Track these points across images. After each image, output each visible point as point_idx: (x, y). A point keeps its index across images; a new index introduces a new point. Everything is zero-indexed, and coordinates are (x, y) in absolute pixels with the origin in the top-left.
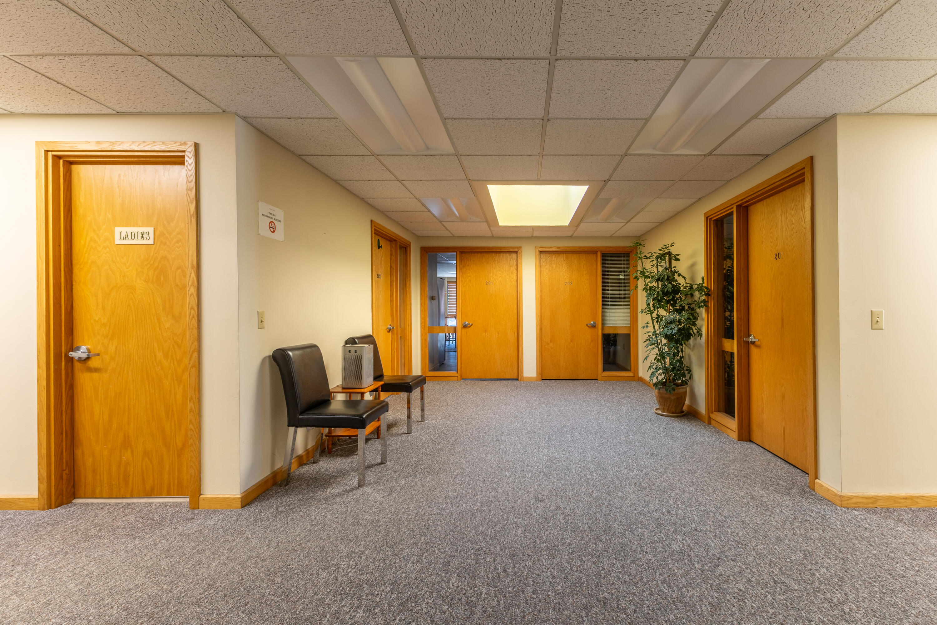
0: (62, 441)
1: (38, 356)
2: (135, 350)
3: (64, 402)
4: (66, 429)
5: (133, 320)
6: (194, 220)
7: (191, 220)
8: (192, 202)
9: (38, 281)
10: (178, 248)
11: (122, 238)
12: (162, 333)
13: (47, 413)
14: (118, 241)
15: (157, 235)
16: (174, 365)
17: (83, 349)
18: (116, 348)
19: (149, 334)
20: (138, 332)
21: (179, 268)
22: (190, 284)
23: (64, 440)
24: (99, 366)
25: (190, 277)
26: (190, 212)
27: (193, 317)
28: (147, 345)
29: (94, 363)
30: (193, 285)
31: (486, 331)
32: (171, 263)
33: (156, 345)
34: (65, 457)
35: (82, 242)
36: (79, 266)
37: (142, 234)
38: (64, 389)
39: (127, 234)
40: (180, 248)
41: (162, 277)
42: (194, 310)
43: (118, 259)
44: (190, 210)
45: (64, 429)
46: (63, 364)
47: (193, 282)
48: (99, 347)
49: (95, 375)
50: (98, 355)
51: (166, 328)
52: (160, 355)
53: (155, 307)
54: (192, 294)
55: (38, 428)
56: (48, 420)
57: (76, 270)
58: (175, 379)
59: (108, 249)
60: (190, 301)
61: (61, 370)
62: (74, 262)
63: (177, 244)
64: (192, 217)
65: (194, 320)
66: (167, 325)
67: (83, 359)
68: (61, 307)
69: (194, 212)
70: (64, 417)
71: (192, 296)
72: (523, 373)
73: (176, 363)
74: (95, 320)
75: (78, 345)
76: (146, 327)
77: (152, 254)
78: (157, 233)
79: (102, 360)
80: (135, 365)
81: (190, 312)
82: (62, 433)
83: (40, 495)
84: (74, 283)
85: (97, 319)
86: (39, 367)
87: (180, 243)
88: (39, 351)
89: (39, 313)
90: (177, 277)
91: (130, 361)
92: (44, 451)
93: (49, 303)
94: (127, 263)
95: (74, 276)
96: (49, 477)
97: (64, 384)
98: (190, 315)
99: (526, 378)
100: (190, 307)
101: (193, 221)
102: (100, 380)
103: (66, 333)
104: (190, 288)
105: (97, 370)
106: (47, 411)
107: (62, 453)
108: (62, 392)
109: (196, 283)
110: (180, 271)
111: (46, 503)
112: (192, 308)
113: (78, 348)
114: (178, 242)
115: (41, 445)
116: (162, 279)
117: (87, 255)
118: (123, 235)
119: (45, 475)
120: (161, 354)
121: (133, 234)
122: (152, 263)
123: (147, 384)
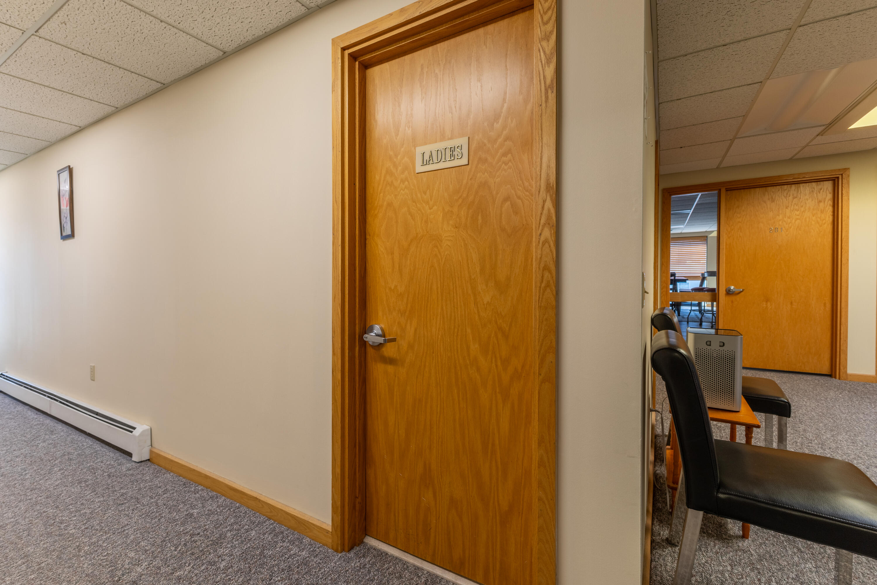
0: (355, 457)
1: (333, 337)
2: (440, 337)
3: (358, 403)
4: (359, 441)
5: (437, 289)
6: (552, 96)
7: (547, 98)
8: (548, 61)
9: (333, 234)
10: (506, 164)
11: (425, 163)
12: (478, 312)
13: (341, 419)
14: (419, 168)
15: (473, 147)
16: (497, 366)
17: (377, 330)
18: (416, 330)
19: (459, 313)
20: (444, 308)
21: (507, 199)
22: (543, 221)
23: (357, 456)
24: (395, 356)
25: (543, 207)
26: (545, 83)
27: (548, 285)
28: (456, 330)
29: (389, 351)
30: (548, 223)
31: (767, 300)
32: (494, 193)
33: (469, 331)
34: (358, 480)
35: (377, 177)
36: (373, 211)
37: (452, 150)
38: (357, 385)
39: (431, 156)
40: (510, 164)
41: (480, 217)
42: (550, 272)
43: (419, 195)
44: (544, 77)
45: (357, 441)
46: (357, 349)
47: (549, 217)
48: (395, 329)
49: (390, 369)
50: (394, 340)
51: (485, 303)
52: (474, 347)
53: (469, 268)
54: (546, 241)
55: (333, 437)
56: (343, 428)
57: (369, 219)
58: (498, 390)
59: (407, 183)
60: (542, 255)
61: (354, 357)
62: (369, 206)
63: (504, 159)
64: (550, 91)
65: (548, 290)
66: (487, 299)
67: (376, 344)
68: (355, 270)
69: (552, 81)
70: (357, 423)
71: (547, 245)
72: (846, 367)
73: (499, 363)
74: (390, 288)
75: (371, 324)
76: (455, 300)
77: (465, 182)
78: (473, 146)
79: (398, 348)
80: (440, 360)
81: (543, 277)
82: (355, 446)
83: (333, 529)
84: (368, 237)
85: (393, 288)
86: (334, 354)
87: (509, 156)
88: (334, 332)
89: (334, 278)
90: (503, 216)
91: (433, 353)
92: (338, 470)
93: (344, 265)
94: (431, 200)
95: (368, 227)
96: (343, 506)
97: (357, 378)
98: (542, 281)
99: (851, 375)
100: (542, 265)
101: (550, 97)
102: (396, 376)
103: (360, 307)
104: (542, 230)
105: (391, 361)
106: (341, 416)
107: (355, 473)
108: (355, 388)
109: (554, 218)
110: (508, 203)
111: (339, 543)
112: (546, 268)
113: (371, 329)
114: (505, 155)
115: (335, 460)
116: (480, 221)
117: (382, 195)
118: (427, 157)
119: (339, 503)
120: (477, 346)
121: (440, 152)
122: (465, 195)
123: (456, 391)
